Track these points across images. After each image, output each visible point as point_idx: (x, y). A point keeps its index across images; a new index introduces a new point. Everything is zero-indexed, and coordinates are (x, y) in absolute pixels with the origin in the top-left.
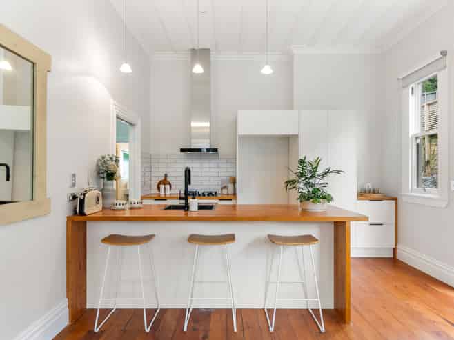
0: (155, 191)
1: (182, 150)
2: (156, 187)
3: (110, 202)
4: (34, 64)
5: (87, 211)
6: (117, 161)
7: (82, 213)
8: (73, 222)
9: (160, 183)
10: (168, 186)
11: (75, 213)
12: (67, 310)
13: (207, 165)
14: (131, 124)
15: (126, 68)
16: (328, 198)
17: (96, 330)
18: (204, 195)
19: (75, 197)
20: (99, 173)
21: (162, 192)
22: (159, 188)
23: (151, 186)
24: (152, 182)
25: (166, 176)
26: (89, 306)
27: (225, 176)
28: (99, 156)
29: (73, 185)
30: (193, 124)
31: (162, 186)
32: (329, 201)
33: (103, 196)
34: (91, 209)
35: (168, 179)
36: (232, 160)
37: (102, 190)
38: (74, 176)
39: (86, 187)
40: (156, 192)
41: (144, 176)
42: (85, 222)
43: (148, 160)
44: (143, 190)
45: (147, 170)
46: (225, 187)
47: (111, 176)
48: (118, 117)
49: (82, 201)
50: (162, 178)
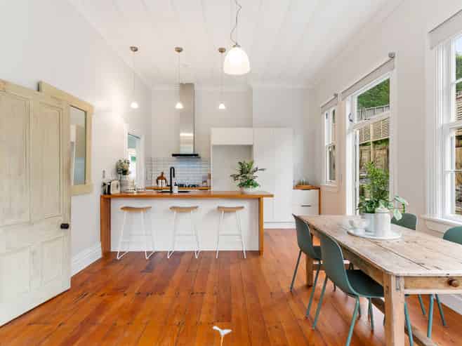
0: (154, 184)
1: (174, 155)
2: (155, 181)
3: (124, 188)
4: (86, 112)
5: (112, 192)
6: (128, 163)
7: (109, 193)
8: (104, 198)
9: (158, 178)
10: (164, 181)
11: (105, 193)
12: (100, 249)
13: (192, 166)
14: (138, 137)
15: (135, 105)
16: (255, 185)
17: (118, 258)
18: (189, 186)
19: (104, 184)
20: (117, 170)
21: (160, 185)
22: (157, 182)
23: (151, 181)
24: (153, 178)
25: (163, 173)
26: (112, 250)
27: (205, 173)
28: (118, 160)
29: (104, 177)
30: (182, 134)
31: (160, 181)
32: (255, 186)
33: (121, 185)
34: (114, 191)
35: (164, 176)
36: (208, 162)
37: (120, 181)
38: (104, 172)
39: (111, 178)
40: (156, 185)
41: (147, 173)
42: (110, 199)
43: (149, 162)
44: (146, 184)
45: (149, 169)
46: (205, 181)
47: (125, 172)
48: (129, 134)
49: (109, 187)
50: (160, 175)
